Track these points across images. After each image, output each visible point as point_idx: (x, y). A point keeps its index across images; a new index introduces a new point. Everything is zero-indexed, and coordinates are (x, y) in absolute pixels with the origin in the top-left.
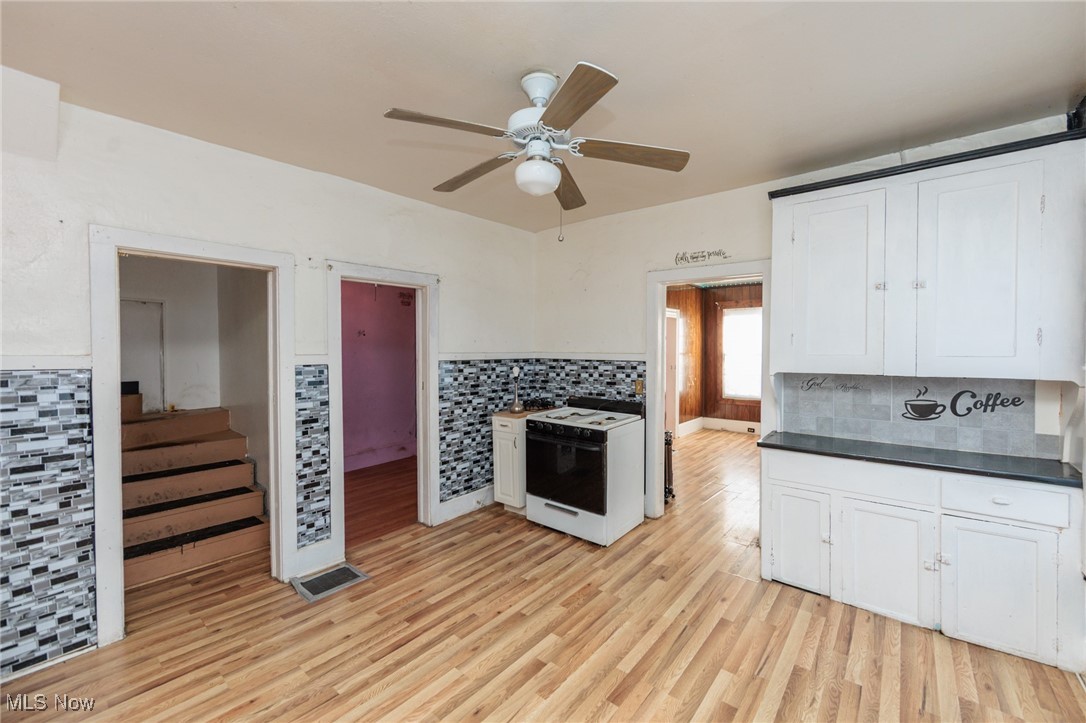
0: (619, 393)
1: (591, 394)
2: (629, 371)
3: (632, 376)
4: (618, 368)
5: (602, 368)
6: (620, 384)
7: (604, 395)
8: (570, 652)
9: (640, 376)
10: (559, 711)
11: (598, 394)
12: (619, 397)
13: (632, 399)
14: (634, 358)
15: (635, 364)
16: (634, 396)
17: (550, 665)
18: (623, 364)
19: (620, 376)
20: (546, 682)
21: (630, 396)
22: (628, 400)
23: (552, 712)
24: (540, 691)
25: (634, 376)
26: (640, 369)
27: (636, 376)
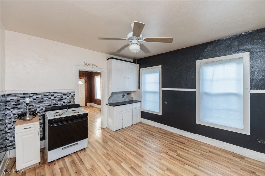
0: (64, 103)
1: (50, 105)
2: (68, 95)
3: (69, 96)
4: (63, 94)
5: (55, 95)
6: (65, 100)
7: (57, 104)
8: (128, 161)
9: (72, 96)
10: (146, 165)
11: (53, 105)
12: (64, 104)
13: (70, 104)
14: (70, 91)
15: (70, 93)
16: (70, 103)
17: (132, 165)
18: (66, 93)
19: (64, 97)
20: (137, 167)
21: (68, 103)
22: (68, 104)
23: (146, 166)
24: (140, 168)
25: (70, 96)
26: (72, 94)
27: (71, 96)
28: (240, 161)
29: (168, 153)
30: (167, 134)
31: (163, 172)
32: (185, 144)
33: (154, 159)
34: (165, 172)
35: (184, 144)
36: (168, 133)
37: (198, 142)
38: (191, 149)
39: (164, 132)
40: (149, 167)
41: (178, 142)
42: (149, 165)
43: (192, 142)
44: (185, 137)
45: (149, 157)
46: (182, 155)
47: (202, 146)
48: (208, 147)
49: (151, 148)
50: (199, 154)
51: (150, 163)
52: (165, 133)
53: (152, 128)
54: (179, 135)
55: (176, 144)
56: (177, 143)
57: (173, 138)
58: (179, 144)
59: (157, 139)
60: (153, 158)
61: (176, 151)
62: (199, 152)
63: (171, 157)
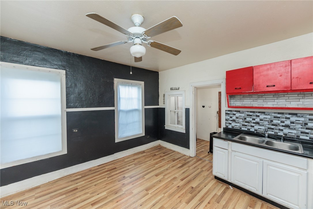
28: (146, 154)
29: (124, 184)
30: (87, 174)
31: (149, 195)
32: (118, 168)
33: (129, 199)
34: (150, 193)
35: (116, 168)
36: (85, 173)
37: (119, 160)
38: (126, 167)
39: (79, 175)
40: (141, 207)
41: (111, 171)
42: (137, 205)
43: (116, 163)
44: (105, 164)
45: (123, 203)
46: (131, 175)
47: (126, 160)
48: (128, 158)
49: (106, 197)
50: (133, 165)
51: (135, 204)
52: (83, 175)
53: (52, 186)
54: (98, 166)
55: (113, 174)
56: (113, 172)
57: (99, 172)
58: (114, 171)
59: (90, 187)
60: (127, 200)
61: (124, 177)
62: (132, 164)
63: (132, 183)
